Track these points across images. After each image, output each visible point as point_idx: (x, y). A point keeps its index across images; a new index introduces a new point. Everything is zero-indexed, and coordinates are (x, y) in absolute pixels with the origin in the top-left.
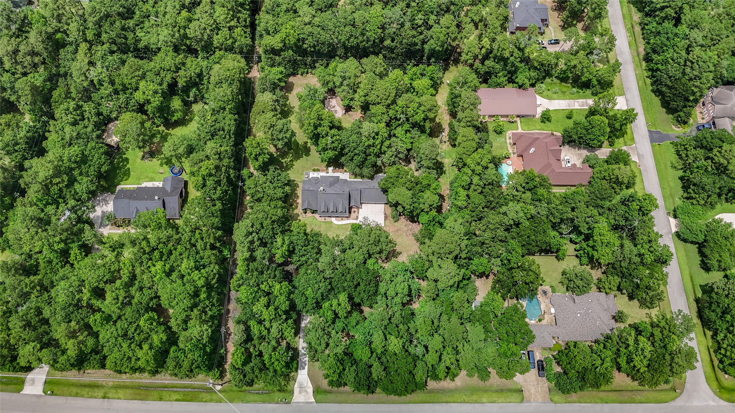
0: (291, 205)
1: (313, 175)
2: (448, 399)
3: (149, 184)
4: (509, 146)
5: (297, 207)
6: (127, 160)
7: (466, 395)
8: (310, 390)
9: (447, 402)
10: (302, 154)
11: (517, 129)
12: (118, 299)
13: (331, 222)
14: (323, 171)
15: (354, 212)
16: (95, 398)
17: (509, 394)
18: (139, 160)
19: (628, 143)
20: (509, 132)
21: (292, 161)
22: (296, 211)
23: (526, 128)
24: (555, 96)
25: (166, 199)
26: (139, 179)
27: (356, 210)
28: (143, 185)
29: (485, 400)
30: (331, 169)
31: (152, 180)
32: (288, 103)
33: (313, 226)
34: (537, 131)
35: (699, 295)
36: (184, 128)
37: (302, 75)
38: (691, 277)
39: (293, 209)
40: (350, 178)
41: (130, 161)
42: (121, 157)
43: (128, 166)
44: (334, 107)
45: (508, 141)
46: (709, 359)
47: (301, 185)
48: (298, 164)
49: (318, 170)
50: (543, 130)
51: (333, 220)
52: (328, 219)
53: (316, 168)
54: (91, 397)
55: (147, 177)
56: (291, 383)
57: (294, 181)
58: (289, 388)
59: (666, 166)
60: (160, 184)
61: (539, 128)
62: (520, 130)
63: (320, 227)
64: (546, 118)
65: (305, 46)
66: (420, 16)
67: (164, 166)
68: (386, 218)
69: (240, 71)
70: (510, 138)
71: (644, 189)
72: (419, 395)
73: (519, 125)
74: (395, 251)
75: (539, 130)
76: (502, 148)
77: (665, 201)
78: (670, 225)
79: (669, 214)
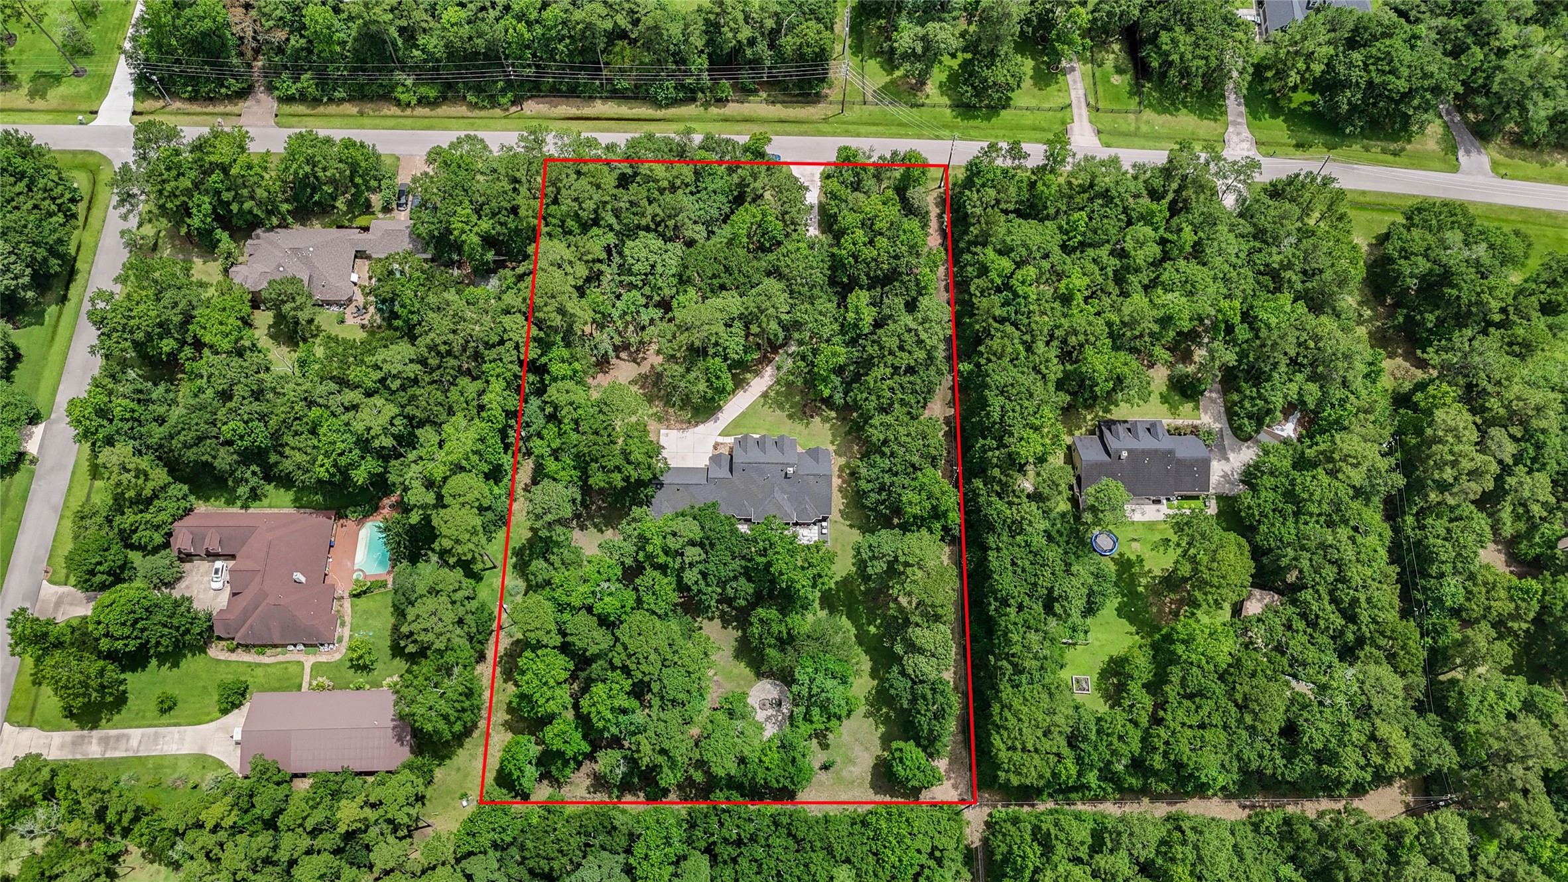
0: (851, 474)
1: (809, 534)
4: (348, 619)
5: (841, 469)
10: (838, 591)
11: (314, 666)
20: (338, 658)
22: (842, 461)
23: (292, 669)
24: (184, 768)
32: (882, 729)
33: (805, 431)
34: (266, 658)
35: (52, 310)
36: (1115, 654)
38: (53, 339)
39: (847, 465)
45: (346, 632)
46: (94, 211)
47: (835, 515)
48: (845, 566)
50: (249, 665)
57: (851, 526)
61: (259, 672)
67: (1133, 558)
70: (340, 640)
73: (306, 678)
74: (642, 387)
75: (259, 665)
76: (365, 612)
77: (27, 490)
78: (43, 439)
79: (33, 461)
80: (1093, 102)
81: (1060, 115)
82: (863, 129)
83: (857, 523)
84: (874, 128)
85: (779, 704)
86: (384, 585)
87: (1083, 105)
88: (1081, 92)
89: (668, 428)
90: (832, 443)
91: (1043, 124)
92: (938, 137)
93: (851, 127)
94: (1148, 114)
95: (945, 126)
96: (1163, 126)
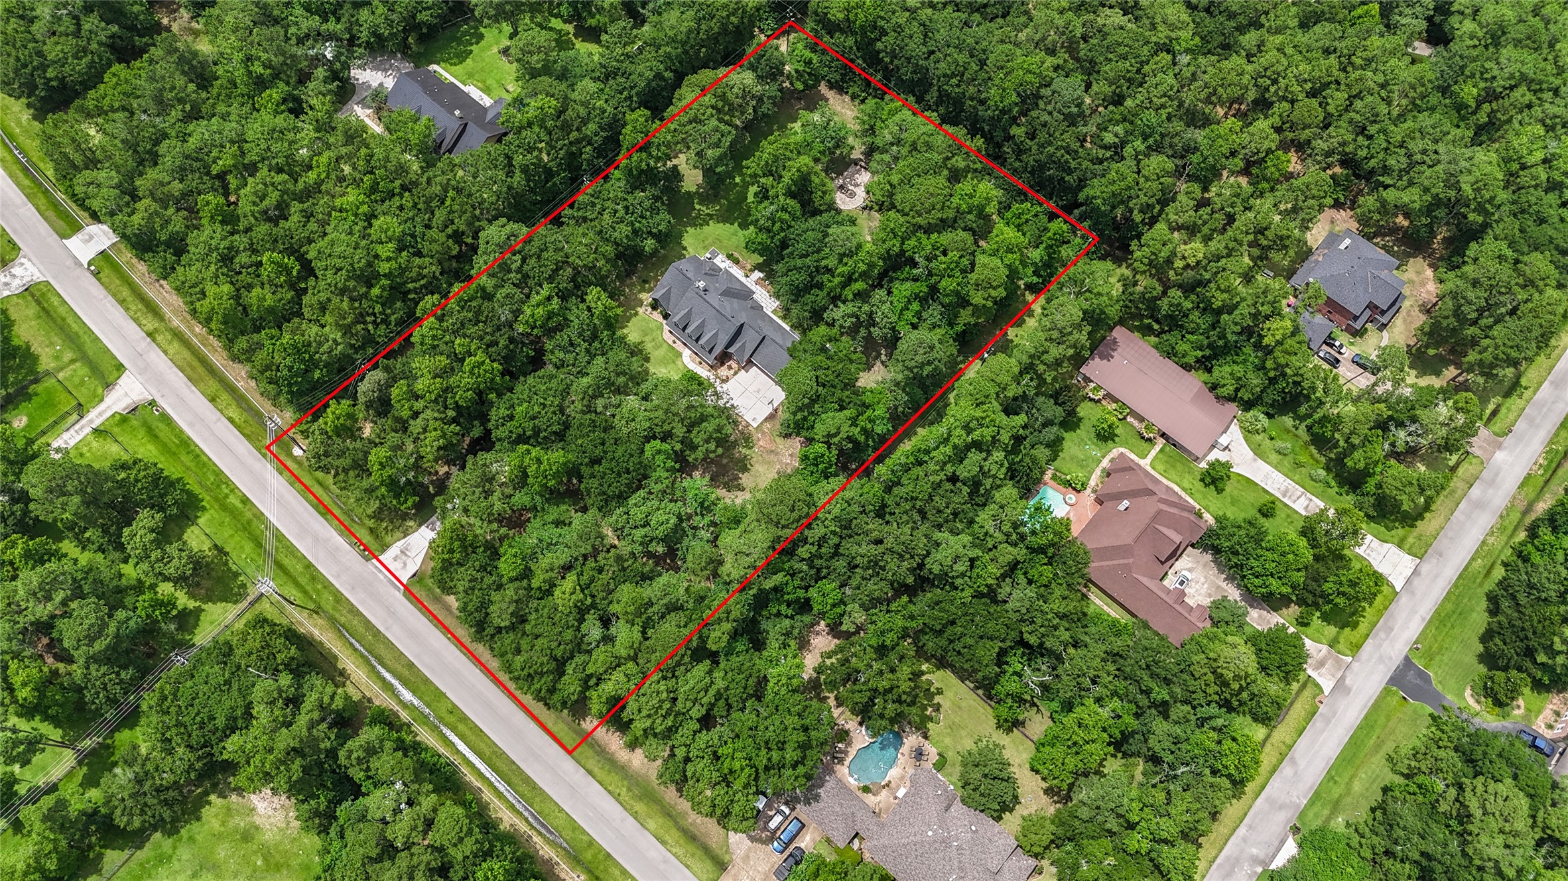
0: (645, 282)
1: (721, 262)
2: (596, 770)
3: (475, 93)
4: (1098, 472)
5: (650, 290)
6: (481, 37)
7: (629, 790)
8: (412, 568)
9: (590, 772)
10: (736, 219)
11: (1144, 457)
12: (262, 199)
13: (680, 355)
14: (743, 268)
15: (730, 368)
16: (140, 325)
17: (699, 853)
18: (495, 50)
19: (1341, 646)
20: (1122, 450)
21: (711, 216)
22: (642, 295)
23: (1161, 467)
24: (1274, 457)
25: (471, 126)
26: (471, 75)
27: (734, 365)
28: (466, 89)
29: (652, 824)
30: (758, 275)
31: (487, 90)
32: (788, 124)
33: (647, 339)
34: (1176, 488)
37: (853, 97)
39: (643, 290)
40: (774, 312)
41: (483, 43)
42: (477, 28)
43: (474, 47)
44: (857, 185)
45: (1105, 462)
47: (687, 261)
48: (715, 229)
49: (736, 262)
50: (1191, 495)
51: (687, 353)
52: (679, 346)
53: (736, 255)
54: (136, 320)
55: (484, 82)
56: (398, 534)
57: (685, 249)
58: (388, 539)
59: (1378, 746)
60: (487, 101)
61: (1186, 485)
62: (1145, 463)
63: (657, 347)
64: (1216, 478)
65: (879, 45)
66: (1119, 129)
68: (771, 417)
69: (736, 10)
70: (1112, 460)
71: (1290, 747)
72: (558, 722)
73: (1153, 453)
74: (737, 478)
75: (1183, 489)
76: (1082, 467)
77: (1312, 802)
78: (1278, 850)
79: (1296, 830)
80: (75, 417)
81: (116, 430)
82: (296, 568)
83: (677, 248)
84: (287, 562)
85: (842, 187)
86: (1054, 478)
87: (84, 421)
88: (66, 436)
89: (748, 425)
90: (636, 314)
91: (142, 432)
92: (245, 501)
93: (303, 581)
94: (46, 363)
95: (225, 508)
96: (52, 344)
